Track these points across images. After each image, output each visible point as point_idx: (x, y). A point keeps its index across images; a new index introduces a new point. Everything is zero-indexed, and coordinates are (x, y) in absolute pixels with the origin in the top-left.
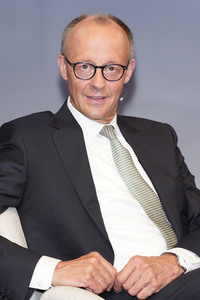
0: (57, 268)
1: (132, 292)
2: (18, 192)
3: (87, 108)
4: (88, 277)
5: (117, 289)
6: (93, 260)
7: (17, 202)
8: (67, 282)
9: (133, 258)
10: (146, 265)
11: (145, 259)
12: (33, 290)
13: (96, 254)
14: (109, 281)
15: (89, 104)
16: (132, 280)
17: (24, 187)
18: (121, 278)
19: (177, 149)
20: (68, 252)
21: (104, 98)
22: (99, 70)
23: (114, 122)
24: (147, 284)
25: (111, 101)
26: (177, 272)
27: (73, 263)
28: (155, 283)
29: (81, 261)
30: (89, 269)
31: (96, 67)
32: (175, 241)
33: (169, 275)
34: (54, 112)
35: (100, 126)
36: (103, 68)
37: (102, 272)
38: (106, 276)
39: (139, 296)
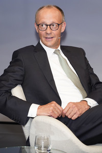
0: (38, 108)
1: (69, 117)
2: (21, 78)
4: (51, 111)
5: (63, 116)
6: (53, 105)
7: (21, 82)
8: (43, 114)
9: (69, 103)
10: (74, 106)
11: (74, 103)
12: (29, 117)
13: (54, 102)
14: (60, 113)
15: (47, 41)
16: (69, 112)
17: (24, 76)
18: (65, 112)
19: (85, 58)
20: (43, 102)
21: (52, 38)
22: (49, 26)
23: (59, 48)
24: (75, 114)
25: (55, 39)
26: (87, 108)
27: (45, 106)
28: (78, 113)
29: (48, 105)
30: (52, 108)
31: (47, 25)
32: (86, 95)
33: (84, 109)
34: (35, 45)
35: (53, 50)
36: (50, 25)
37: (57, 109)
38: (59, 111)
39: (73, 118)
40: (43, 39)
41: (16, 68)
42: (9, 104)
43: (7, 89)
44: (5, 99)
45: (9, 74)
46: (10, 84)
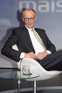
1: (39, 59)
2: (17, 41)
3: (28, 26)
6: (32, 53)
7: (17, 43)
11: (41, 53)
12: (21, 59)
16: (39, 57)
23: (34, 29)
25: (32, 25)
26: (47, 54)
27: (28, 54)
28: (43, 57)
29: (30, 53)
30: (31, 55)
31: (29, 19)
33: (45, 55)
36: (30, 19)
39: (41, 59)
40: (27, 25)
41: (15, 37)
42: (11, 52)
43: (10, 46)
44: (9, 50)
45: (11, 39)
46: (12, 44)
